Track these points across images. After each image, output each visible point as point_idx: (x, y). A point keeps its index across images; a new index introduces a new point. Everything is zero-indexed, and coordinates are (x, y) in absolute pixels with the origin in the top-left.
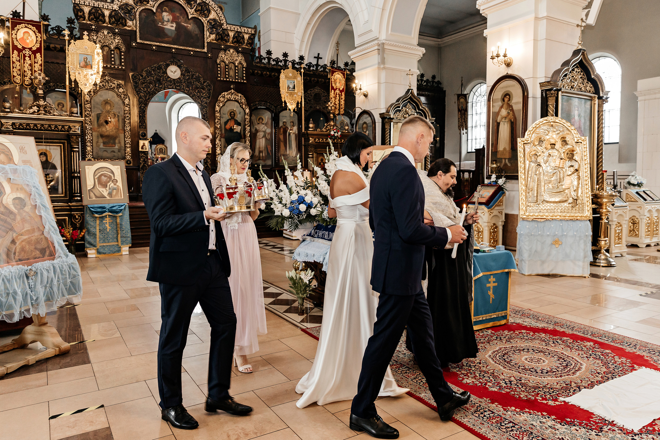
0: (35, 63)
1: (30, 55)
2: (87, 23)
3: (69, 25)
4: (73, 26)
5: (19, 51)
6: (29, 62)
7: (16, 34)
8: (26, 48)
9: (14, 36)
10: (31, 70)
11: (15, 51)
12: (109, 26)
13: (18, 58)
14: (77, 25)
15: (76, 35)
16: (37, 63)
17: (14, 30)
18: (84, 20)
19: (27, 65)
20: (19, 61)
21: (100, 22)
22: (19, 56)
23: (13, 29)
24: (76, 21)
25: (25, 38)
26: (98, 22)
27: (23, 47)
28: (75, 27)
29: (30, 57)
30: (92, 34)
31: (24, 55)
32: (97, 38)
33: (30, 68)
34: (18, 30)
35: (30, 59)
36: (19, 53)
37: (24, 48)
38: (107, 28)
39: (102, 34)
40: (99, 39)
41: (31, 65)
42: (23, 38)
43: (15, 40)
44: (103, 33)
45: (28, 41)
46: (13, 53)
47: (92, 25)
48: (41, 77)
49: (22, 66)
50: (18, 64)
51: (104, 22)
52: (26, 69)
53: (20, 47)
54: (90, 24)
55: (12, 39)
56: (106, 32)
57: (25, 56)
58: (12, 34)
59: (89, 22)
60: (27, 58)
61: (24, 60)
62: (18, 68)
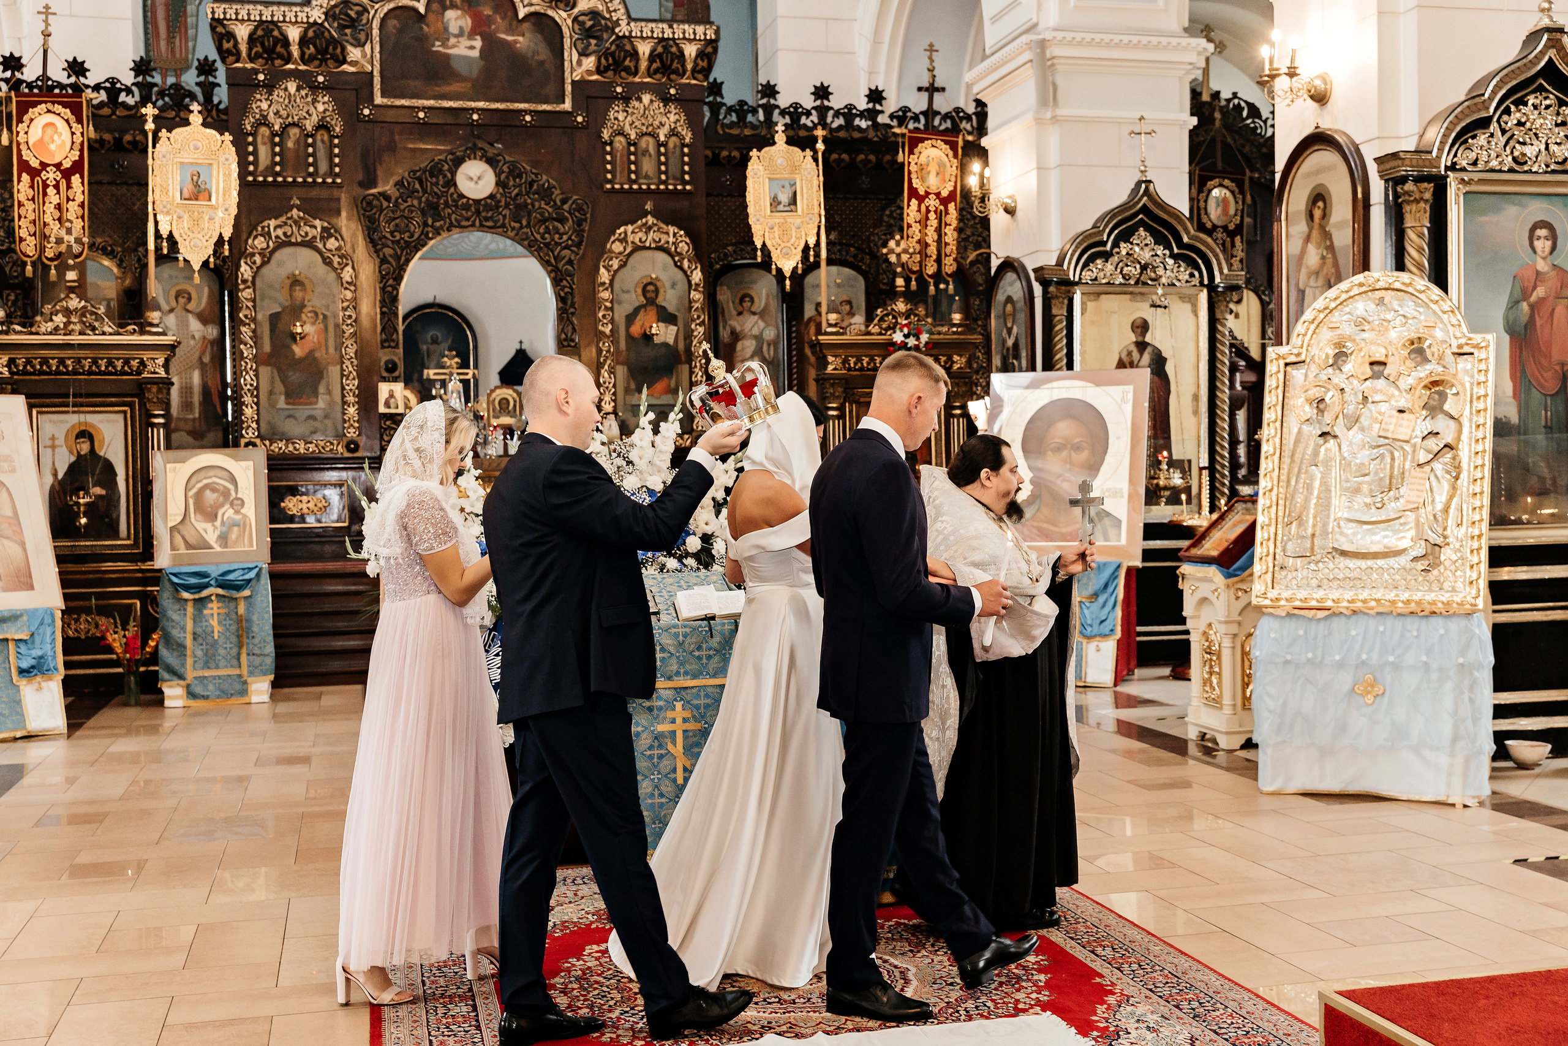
0: (68, 199)
1: (58, 182)
2: (245, 68)
3: (202, 78)
4: (211, 79)
5: (34, 173)
6: (55, 200)
7: (26, 133)
8: (49, 165)
9: (22, 138)
10: (60, 220)
11: (24, 175)
12: (302, 67)
13: (31, 193)
14: (221, 76)
15: (220, 102)
16: (73, 200)
17: (22, 122)
18: (237, 61)
19: (50, 209)
20: (33, 199)
21: (278, 62)
22: (32, 187)
23: (20, 121)
24: (219, 64)
25: (46, 139)
26: (272, 60)
27: (42, 163)
28: (216, 81)
29: (57, 187)
30: (258, 96)
31: (44, 182)
32: (270, 106)
33: (57, 215)
34: (32, 120)
35: (58, 193)
36: (32, 180)
37: (44, 166)
38: (295, 74)
39: (282, 93)
40: (274, 108)
41: (58, 207)
42: (41, 140)
43: (23, 147)
44: (286, 89)
45: (53, 147)
46: (19, 181)
47: (256, 72)
48: (72, 239)
49: (40, 212)
50: (30, 206)
51: (288, 59)
52: (48, 219)
53: (35, 164)
54: (253, 69)
55: (18, 144)
56: (292, 87)
57: (46, 186)
58: (18, 133)
59: (249, 66)
60: (51, 191)
61: (45, 194)
62: (31, 216)
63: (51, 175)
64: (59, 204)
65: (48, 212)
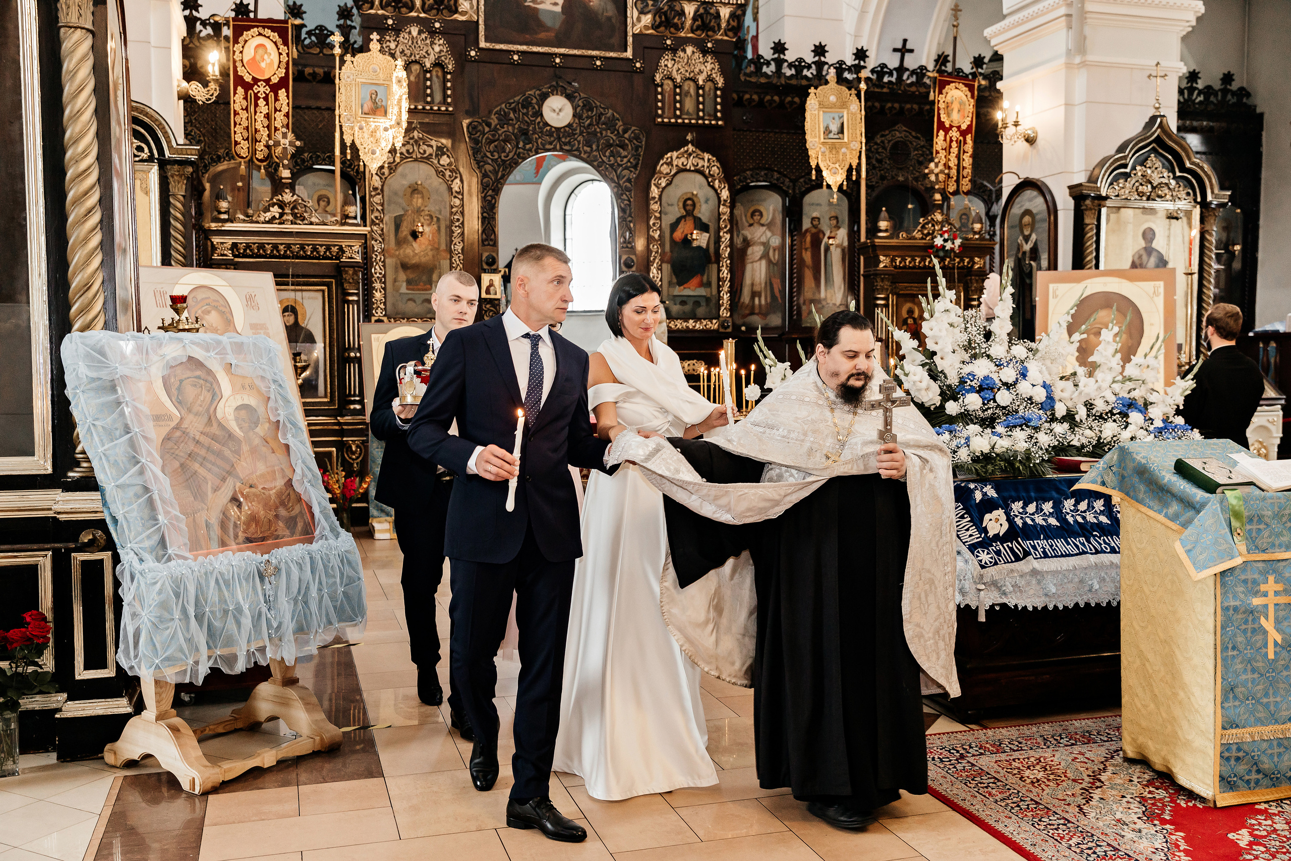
0: (276, 110)
1: (267, 95)
2: (376, 14)
3: (342, 22)
4: (349, 22)
5: (247, 87)
6: (265, 110)
7: (241, 52)
8: (260, 80)
9: (237, 56)
10: (268, 127)
11: (239, 88)
12: (423, 15)
13: (244, 103)
14: (357, 21)
15: (355, 42)
16: (280, 111)
17: (238, 43)
18: (371, 8)
19: (260, 117)
20: (246, 109)
21: (404, 10)
22: (246, 98)
23: (236, 41)
24: (355, 11)
25: (258, 58)
26: (399, 8)
27: (254, 78)
28: (353, 24)
29: (266, 99)
30: (388, 38)
31: (256, 94)
32: (397, 46)
33: (266, 123)
34: (246, 41)
35: (267, 104)
36: (246, 93)
37: (256, 81)
38: (417, 20)
39: (406, 36)
40: (400, 47)
41: (267, 116)
42: (254, 59)
43: (239, 64)
44: (410, 33)
45: (263, 65)
46: (235, 93)
47: (386, 18)
48: (287, 142)
49: (252, 120)
50: (244, 115)
51: (412, 8)
52: (259, 126)
53: (248, 78)
54: (383, 15)
55: (234, 62)
56: (415, 31)
57: (257, 98)
58: (234, 52)
59: (380, 12)
60: (261, 102)
61: (256, 105)
62: (245, 123)
63: (262, 89)
64: (268, 114)
65: (259, 120)
